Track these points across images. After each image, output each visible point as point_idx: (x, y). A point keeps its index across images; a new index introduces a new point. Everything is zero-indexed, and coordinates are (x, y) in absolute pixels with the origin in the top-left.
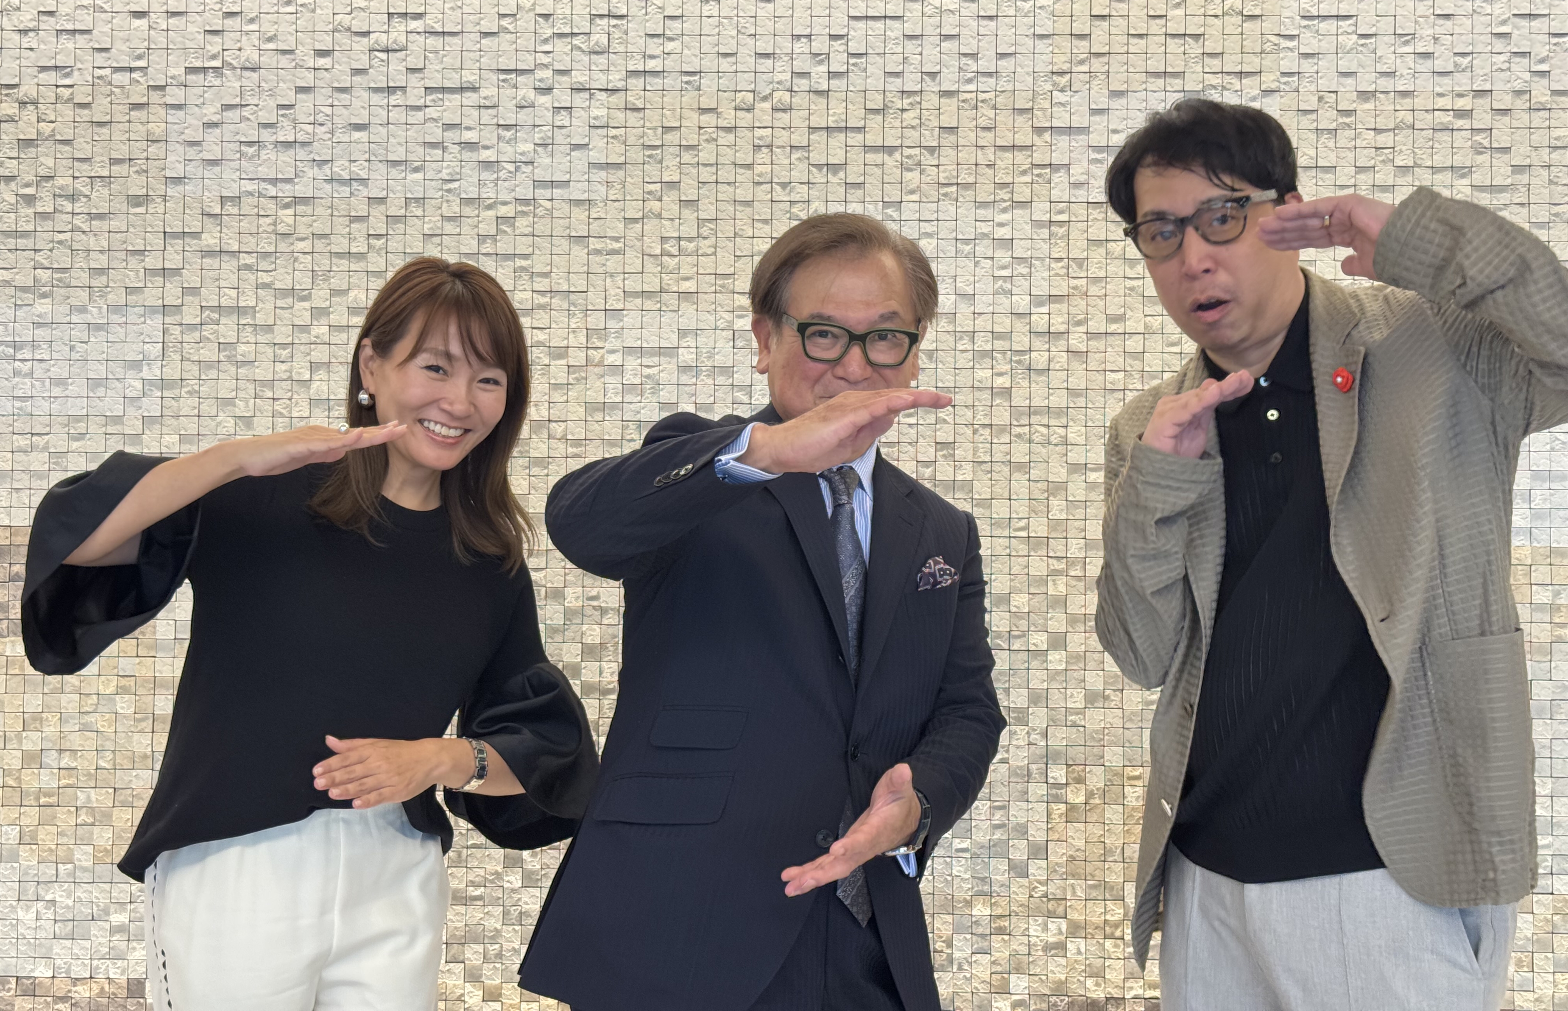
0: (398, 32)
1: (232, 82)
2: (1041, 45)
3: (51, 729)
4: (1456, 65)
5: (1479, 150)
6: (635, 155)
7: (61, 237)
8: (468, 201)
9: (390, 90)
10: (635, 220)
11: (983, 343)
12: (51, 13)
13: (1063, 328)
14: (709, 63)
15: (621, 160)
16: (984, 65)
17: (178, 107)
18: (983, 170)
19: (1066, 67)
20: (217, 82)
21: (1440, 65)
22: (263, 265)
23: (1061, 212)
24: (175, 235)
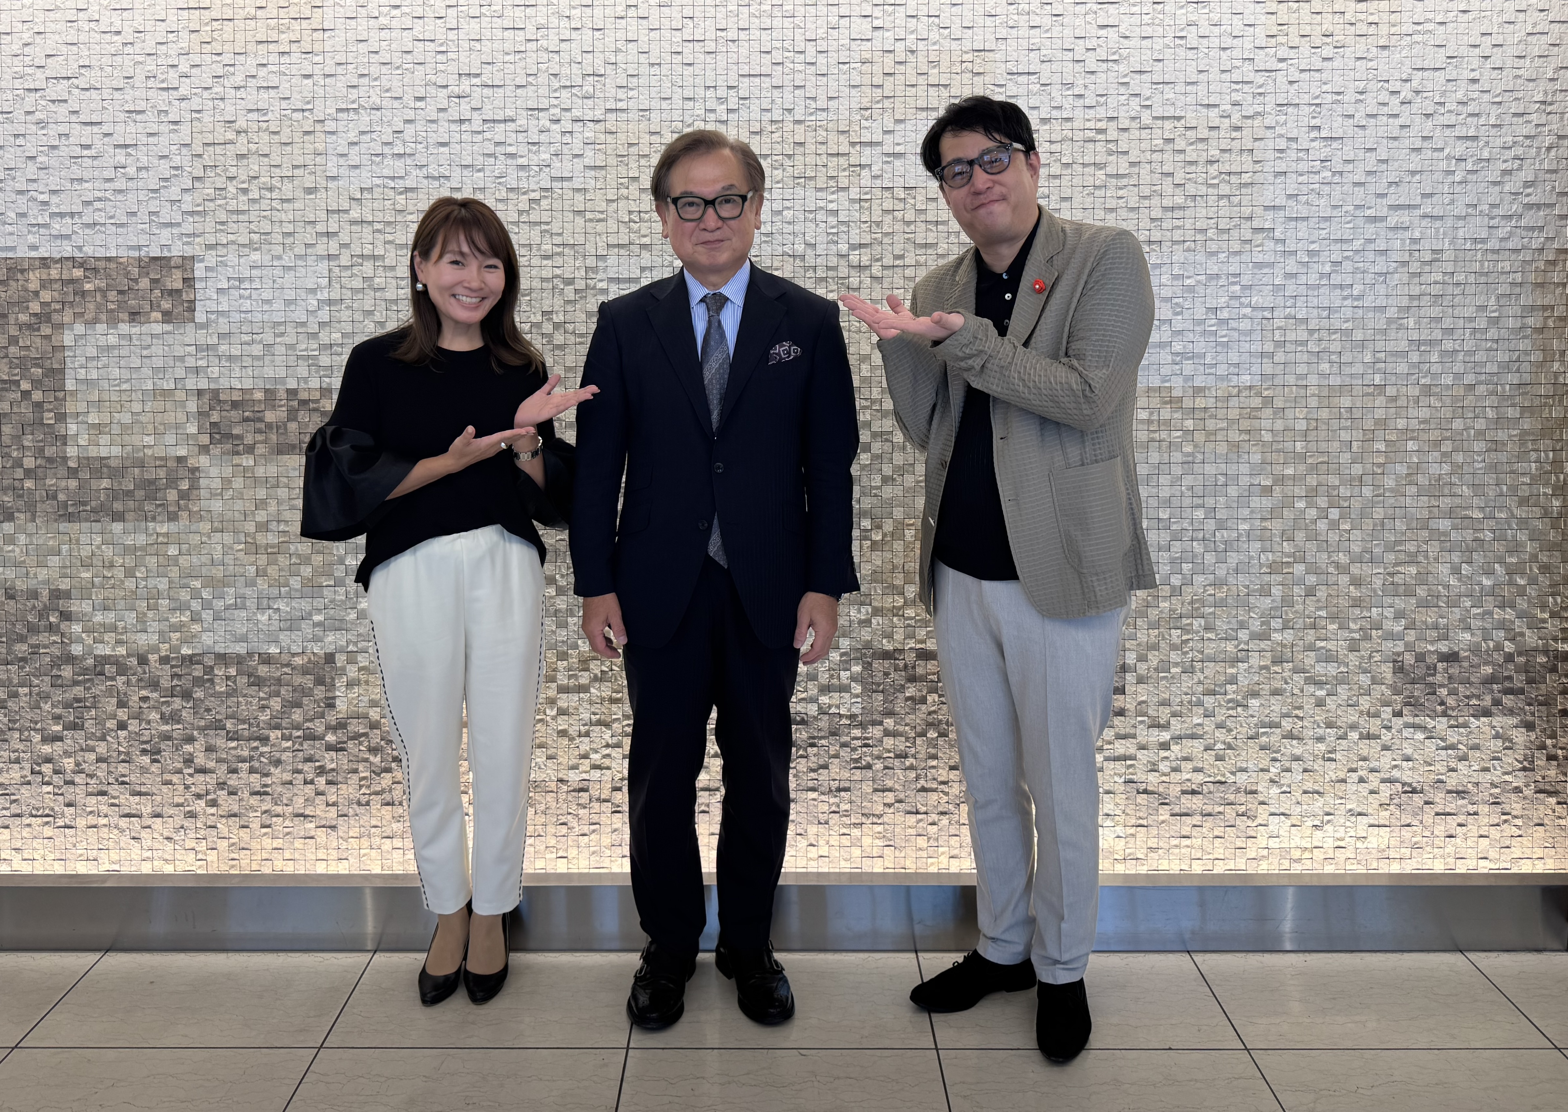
0: (465, 86)
1: (365, 118)
2: (854, 92)
3: (273, 508)
4: (1097, 102)
5: (1110, 153)
6: (612, 161)
7: (265, 213)
8: (511, 190)
9: (461, 121)
10: (613, 201)
11: (820, 273)
12: (254, 77)
13: (868, 263)
14: (655, 104)
15: (604, 164)
16: (821, 104)
17: (333, 133)
18: (820, 168)
19: (868, 105)
20: (356, 118)
21: (1088, 102)
22: (388, 230)
23: (866, 193)
24: (333, 212)
